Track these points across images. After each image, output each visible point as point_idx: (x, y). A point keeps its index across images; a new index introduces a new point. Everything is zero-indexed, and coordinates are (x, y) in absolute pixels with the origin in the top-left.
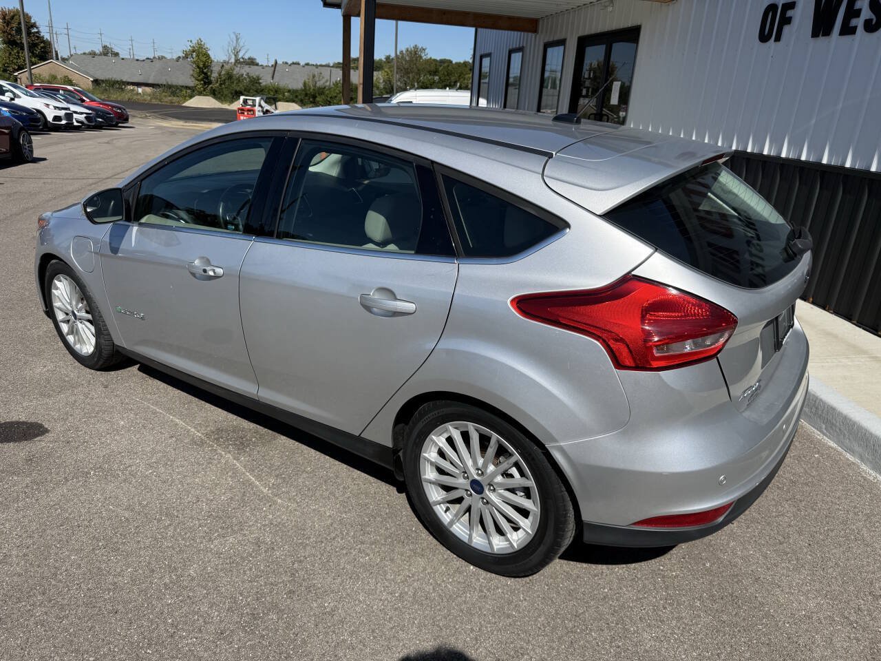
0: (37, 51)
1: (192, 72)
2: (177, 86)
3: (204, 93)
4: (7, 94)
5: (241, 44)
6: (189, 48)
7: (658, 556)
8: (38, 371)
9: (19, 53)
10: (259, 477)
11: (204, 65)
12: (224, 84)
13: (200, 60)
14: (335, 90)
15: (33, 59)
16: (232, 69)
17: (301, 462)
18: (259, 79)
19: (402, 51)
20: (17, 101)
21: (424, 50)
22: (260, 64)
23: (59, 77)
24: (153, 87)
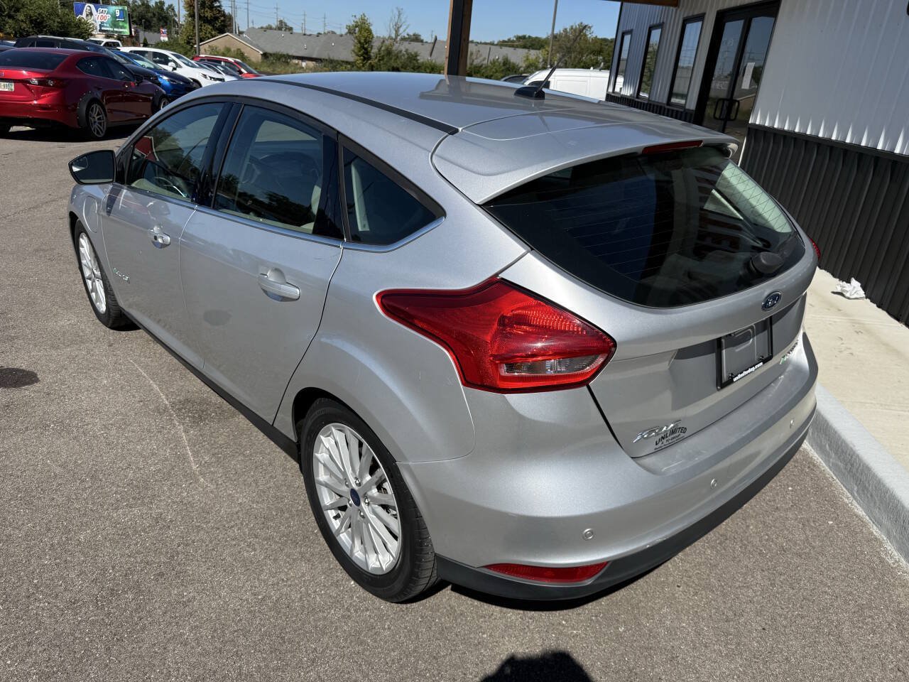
0: (218, 24)
1: (353, 47)
2: (337, 61)
3: (363, 69)
4: (170, 64)
5: (403, 20)
6: (353, 23)
7: (566, 609)
8: (62, 323)
9: (201, 26)
10: (196, 454)
11: (365, 40)
12: (383, 59)
13: (361, 34)
14: (492, 69)
15: (213, 33)
16: (392, 45)
17: (244, 444)
18: (416, 55)
19: (566, 29)
20: (179, 71)
21: (590, 27)
22: (425, 41)
23: (232, 50)
24: (316, 62)
